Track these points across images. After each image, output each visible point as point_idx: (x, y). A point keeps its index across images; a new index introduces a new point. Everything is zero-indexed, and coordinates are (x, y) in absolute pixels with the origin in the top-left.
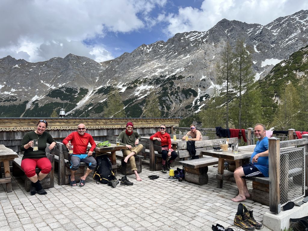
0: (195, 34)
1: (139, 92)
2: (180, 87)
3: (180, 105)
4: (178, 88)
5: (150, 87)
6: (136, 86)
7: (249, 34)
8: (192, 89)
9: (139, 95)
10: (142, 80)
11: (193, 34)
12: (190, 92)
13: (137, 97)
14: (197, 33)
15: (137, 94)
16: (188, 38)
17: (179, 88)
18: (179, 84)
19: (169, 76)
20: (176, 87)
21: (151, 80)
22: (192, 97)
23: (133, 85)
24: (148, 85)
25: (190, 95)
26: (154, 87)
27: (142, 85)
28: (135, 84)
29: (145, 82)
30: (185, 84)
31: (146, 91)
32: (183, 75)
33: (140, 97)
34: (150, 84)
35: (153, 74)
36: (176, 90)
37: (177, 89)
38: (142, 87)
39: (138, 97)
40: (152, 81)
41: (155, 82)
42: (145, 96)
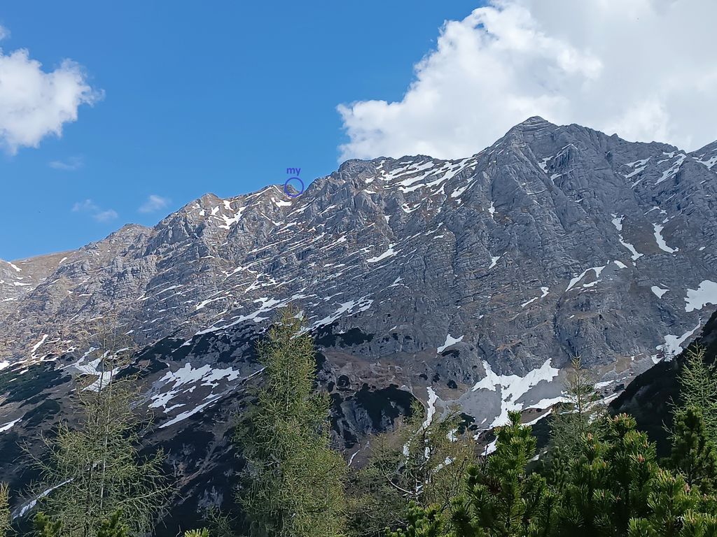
0: (421, 168)
1: (170, 395)
3: (346, 457)
4: (344, 380)
5: (218, 374)
7: (634, 179)
8: (403, 387)
9: (168, 405)
10: (187, 343)
11: (415, 165)
12: (392, 404)
13: (160, 416)
14: (430, 165)
15: (161, 400)
16: (393, 181)
17: (348, 384)
18: (349, 365)
19: (308, 329)
20: (334, 380)
21: (229, 342)
22: (400, 423)
24: (214, 366)
25: (394, 414)
26: (237, 372)
27: (188, 365)
28: (158, 356)
29: (201, 349)
30: (373, 365)
32: (367, 329)
33: (172, 415)
34: (225, 360)
35: (242, 318)
36: (334, 392)
37: (335, 387)
38: (186, 374)
42: (195, 411)
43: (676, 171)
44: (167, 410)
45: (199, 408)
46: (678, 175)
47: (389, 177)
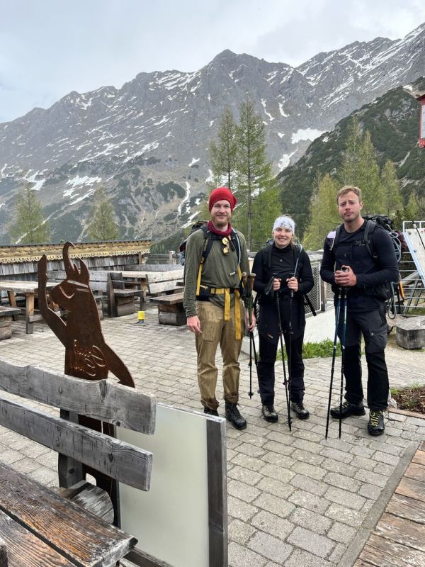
0: (175, 77)
1: (72, 191)
2: (153, 180)
3: (154, 214)
4: (150, 181)
5: (92, 180)
6: (64, 178)
7: (271, 81)
8: (175, 182)
9: (72, 195)
10: (75, 166)
11: (172, 75)
12: (172, 190)
13: (68, 200)
14: (179, 75)
15: (68, 193)
16: (163, 83)
17: (152, 182)
18: (151, 174)
19: (130, 158)
20: (146, 180)
21: (95, 165)
22: (176, 198)
23: (57, 176)
24: (90, 176)
25: (173, 194)
26: (101, 179)
27: (78, 176)
28: (63, 173)
29: (82, 169)
30: (162, 173)
31: (86, 188)
32: (157, 157)
33: (75, 199)
34: (94, 173)
35: (99, 154)
36: (146, 186)
37: (147, 183)
38: (77, 181)
39: (72, 201)
40: (98, 168)
41: (103, 170)
42: (85, 197)
43: (289, 77)
44: (72, 197)
45: (86, 196)
46: (290, 79)
47: (160, 82)
